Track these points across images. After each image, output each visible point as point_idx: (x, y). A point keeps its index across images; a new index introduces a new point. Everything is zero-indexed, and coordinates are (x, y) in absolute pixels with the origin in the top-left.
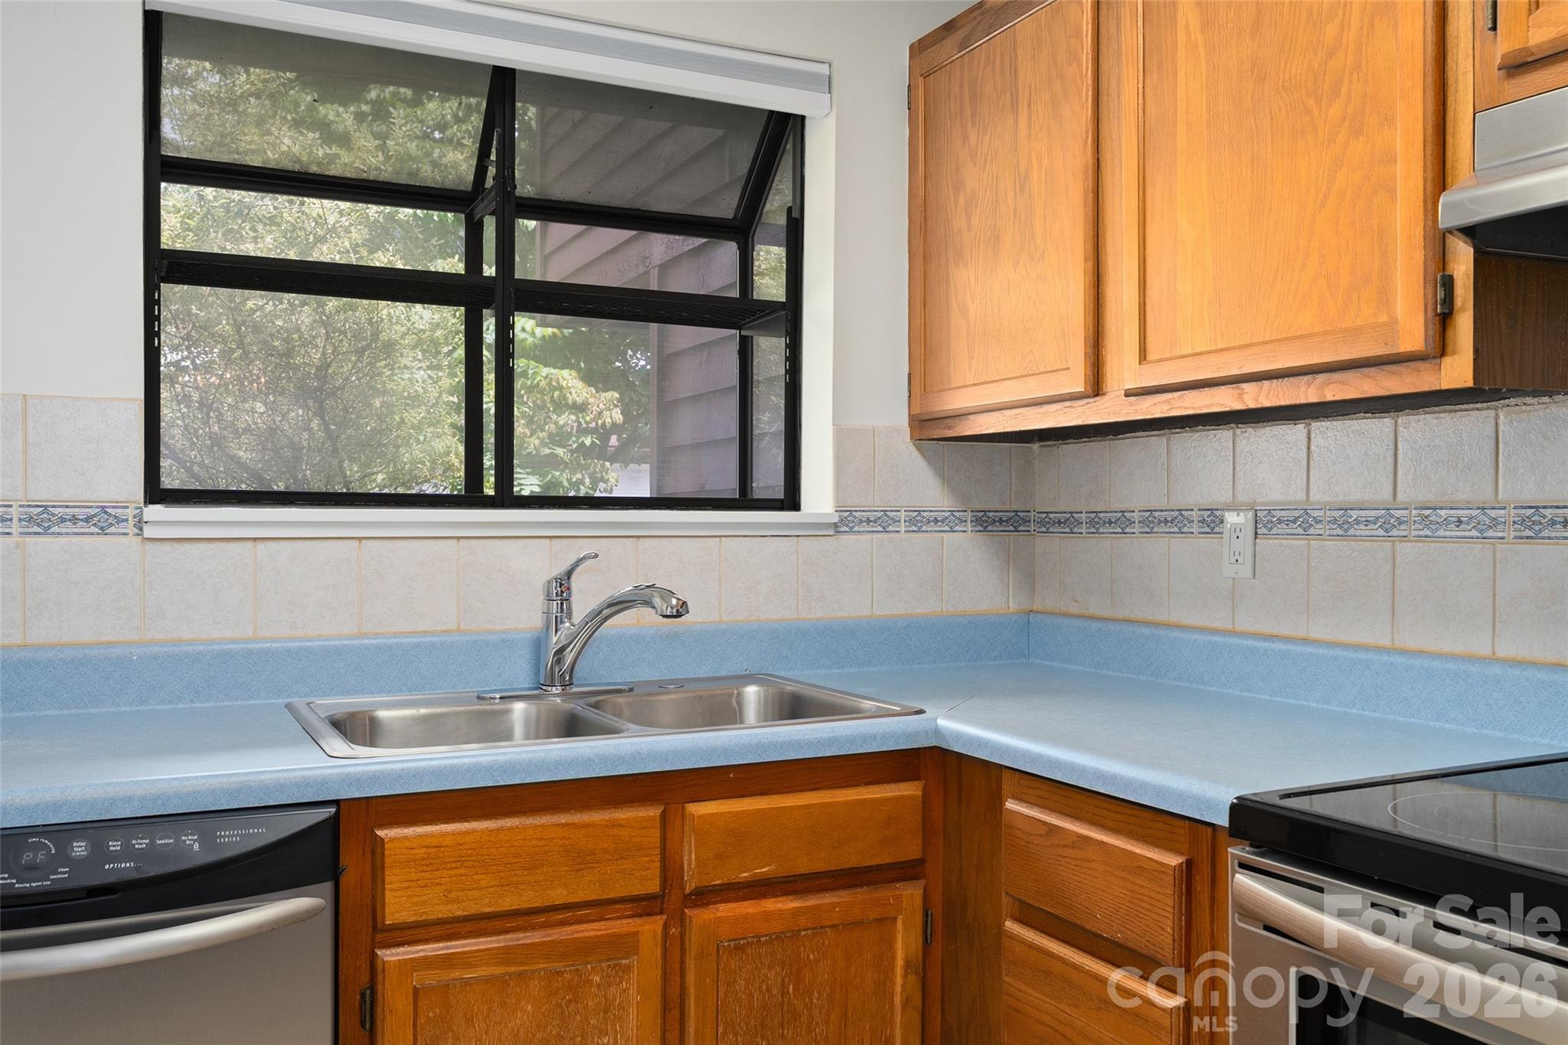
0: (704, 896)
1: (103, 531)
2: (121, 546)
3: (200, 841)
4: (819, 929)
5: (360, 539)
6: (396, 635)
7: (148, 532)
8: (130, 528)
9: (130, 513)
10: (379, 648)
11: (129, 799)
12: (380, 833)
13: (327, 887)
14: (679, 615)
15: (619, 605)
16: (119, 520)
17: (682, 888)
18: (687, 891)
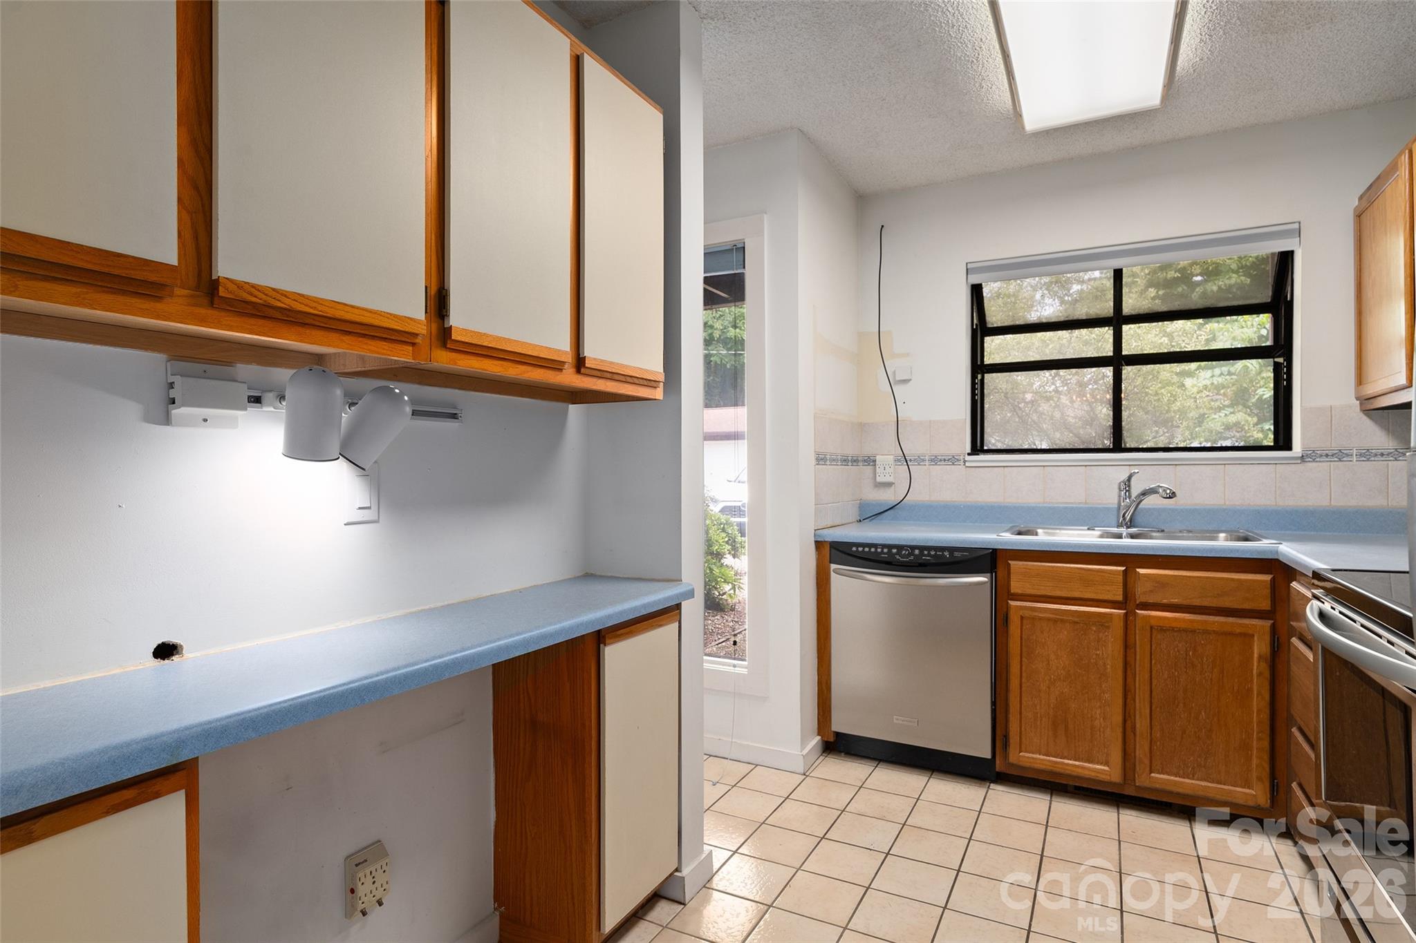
0: (1145, 606)
1: (953, 464)
2: (958, 470)
3: (949, 554)
4: (1206, 632)
5: (1044, 466)
6: (1057, 503)
7: (967, 464)
8: (962, 463)
9: (962, 457)
10: (1050, 508)
11: (932, 540)
12: (1010, 562)
13: (989, 575)
14: (1170, 498)
15: (1153, 491)
16: (958, 460)
17: (1135, 600)
18: (1138, 602)
